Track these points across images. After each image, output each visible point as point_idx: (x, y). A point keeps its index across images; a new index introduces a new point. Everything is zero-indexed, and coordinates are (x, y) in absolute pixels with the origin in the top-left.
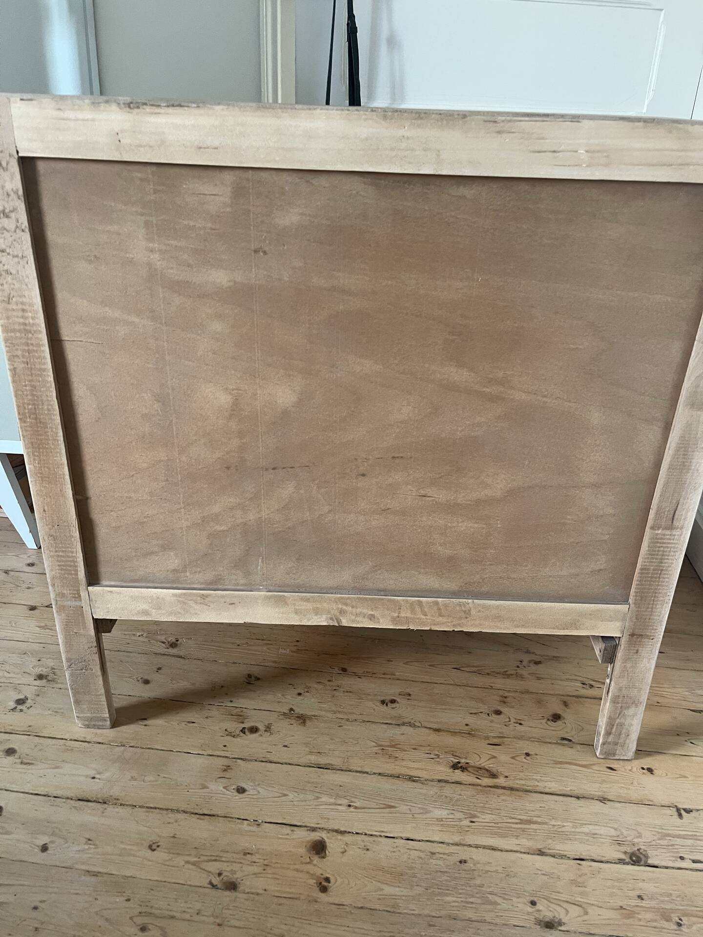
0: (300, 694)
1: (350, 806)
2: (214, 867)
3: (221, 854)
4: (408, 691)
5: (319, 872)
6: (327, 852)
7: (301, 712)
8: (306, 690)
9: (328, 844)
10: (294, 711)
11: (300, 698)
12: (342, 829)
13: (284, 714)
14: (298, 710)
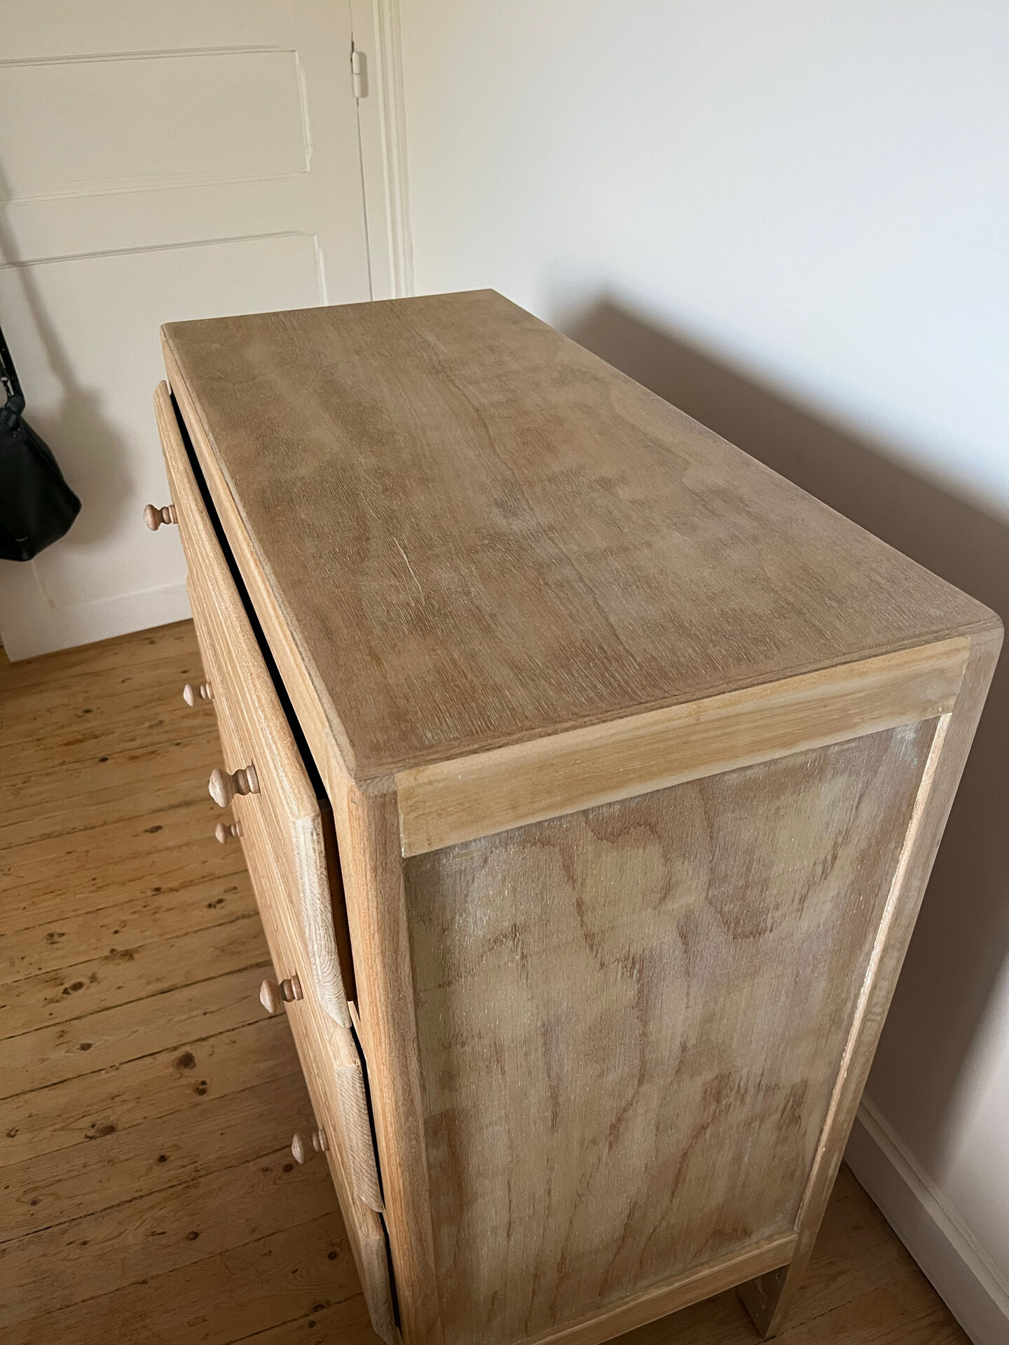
0: (116, 932)
1: (205, 1014)
2: (85, 1122)
3: (88, 1109)
4: (233, 885)
5: (193, 1081)
6: (196, 1061)
7: (125, 949)
8: (122, 925)
9: (194, 1055)
10: (115, 951)
11: (117, 935)
12: (205, 1036)
13: (106, 958)
14: (120, 948)
